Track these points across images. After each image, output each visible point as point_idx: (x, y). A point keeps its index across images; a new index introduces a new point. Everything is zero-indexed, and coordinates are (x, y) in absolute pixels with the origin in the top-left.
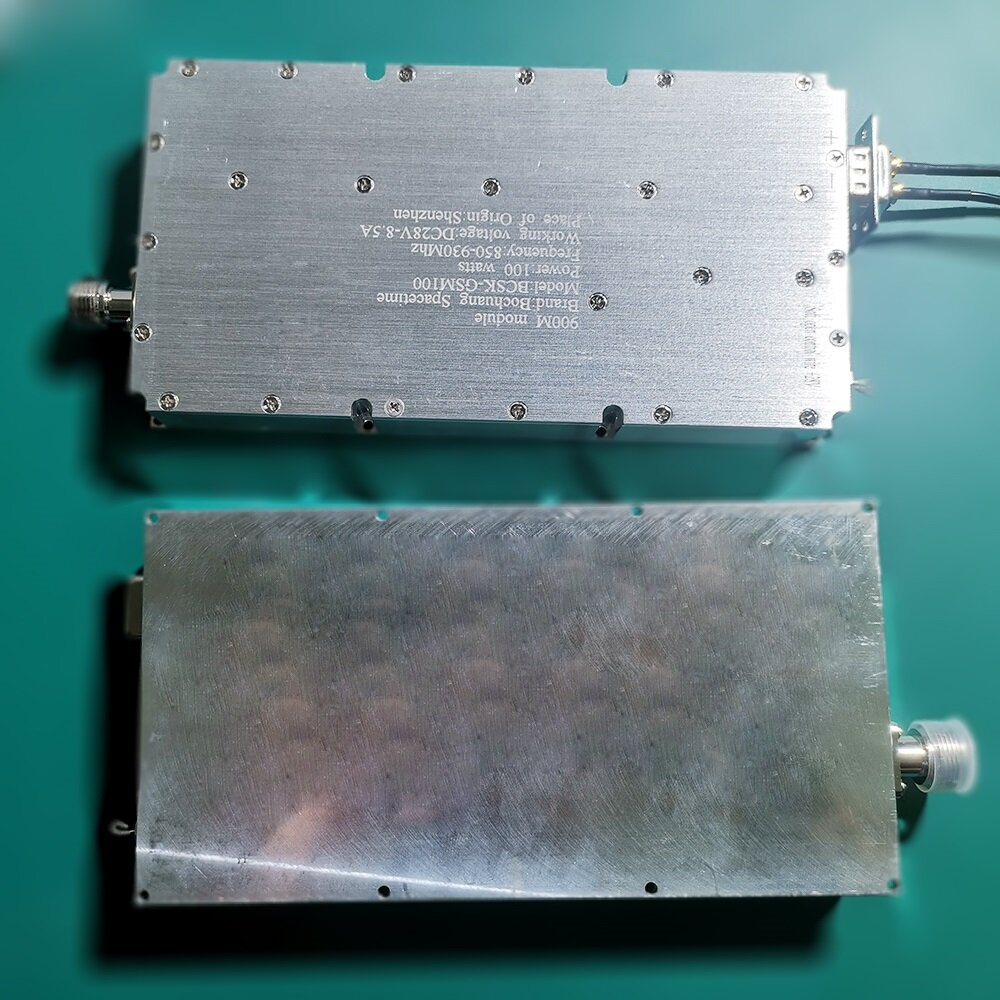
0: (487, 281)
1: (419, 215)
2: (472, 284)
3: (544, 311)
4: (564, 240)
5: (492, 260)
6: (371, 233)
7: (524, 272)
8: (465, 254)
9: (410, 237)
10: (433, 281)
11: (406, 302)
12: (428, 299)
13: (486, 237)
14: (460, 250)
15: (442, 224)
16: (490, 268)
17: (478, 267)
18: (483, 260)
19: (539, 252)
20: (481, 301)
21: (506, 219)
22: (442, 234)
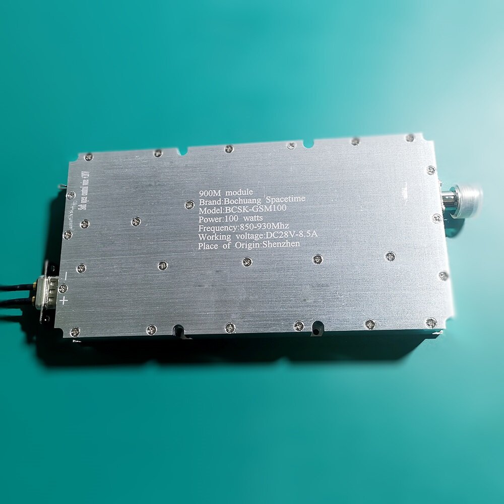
0: (247, 211)
1: (286, 244)
2: (255, 209)
3: (217, 198)
4: (207, 236)
5: (245, 223)
6: (311, 233)
7: (228, 218)
8: (259, 225)
9: (290, 232)
10: (276, 209)
11: (289, 198)
12: (278, 200)
13: (249, 235)
14: (262, 227)
15: (272, 240)
16: (246, 219)
17: (252, 219)
18: (250, 222)
19: (220, 229)
20: (250, 201)
21: (238, 245)
22: (272, 235)
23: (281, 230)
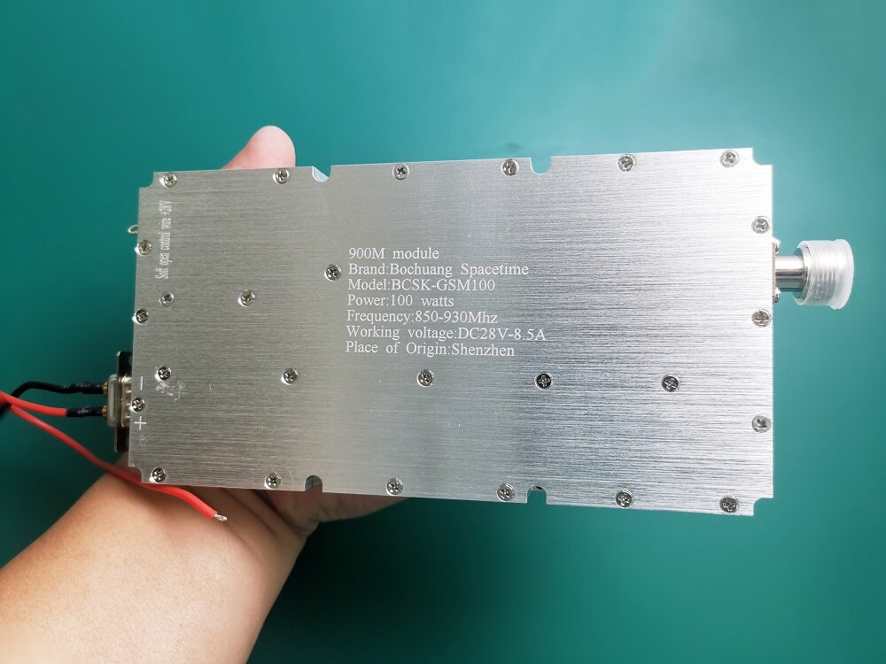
23: (484, 325)
